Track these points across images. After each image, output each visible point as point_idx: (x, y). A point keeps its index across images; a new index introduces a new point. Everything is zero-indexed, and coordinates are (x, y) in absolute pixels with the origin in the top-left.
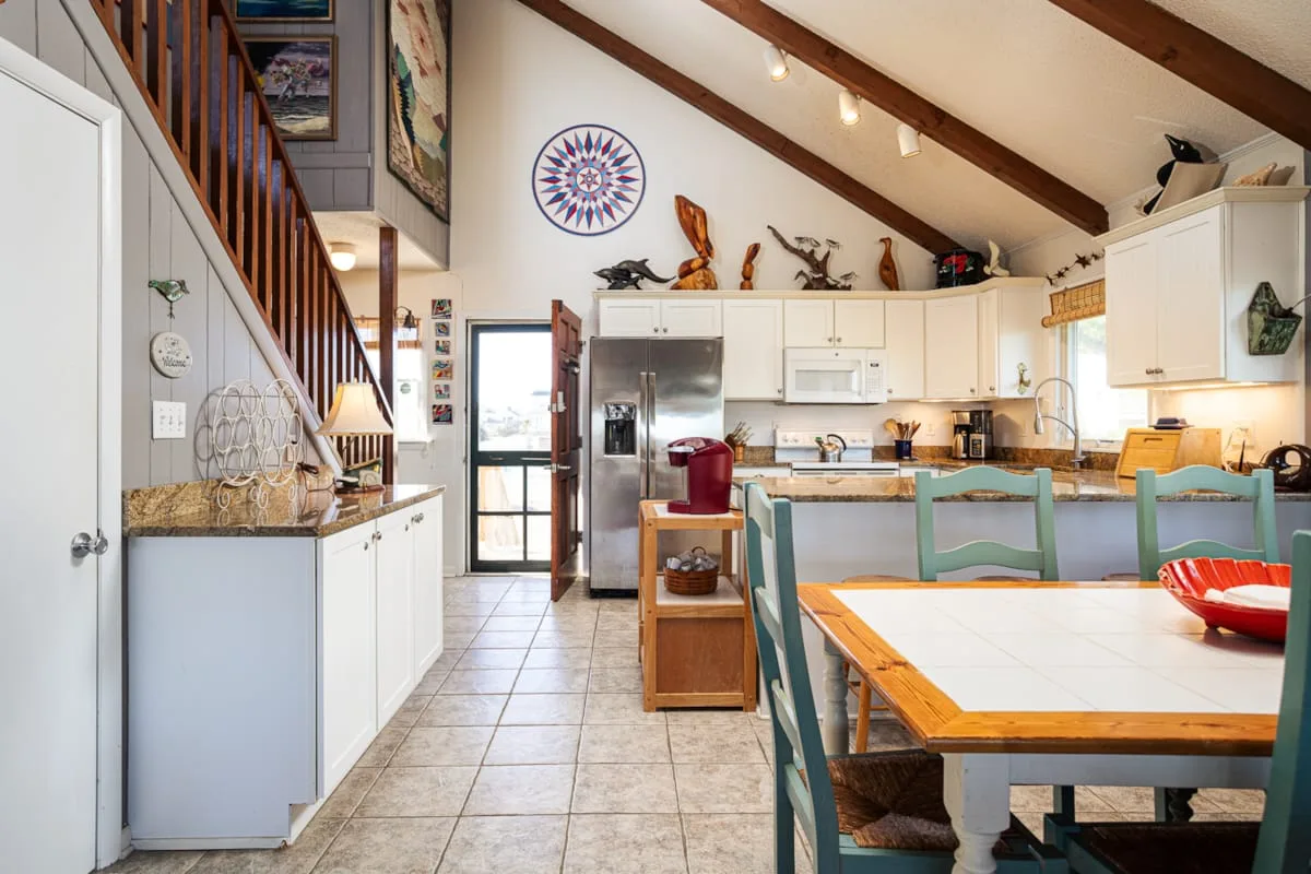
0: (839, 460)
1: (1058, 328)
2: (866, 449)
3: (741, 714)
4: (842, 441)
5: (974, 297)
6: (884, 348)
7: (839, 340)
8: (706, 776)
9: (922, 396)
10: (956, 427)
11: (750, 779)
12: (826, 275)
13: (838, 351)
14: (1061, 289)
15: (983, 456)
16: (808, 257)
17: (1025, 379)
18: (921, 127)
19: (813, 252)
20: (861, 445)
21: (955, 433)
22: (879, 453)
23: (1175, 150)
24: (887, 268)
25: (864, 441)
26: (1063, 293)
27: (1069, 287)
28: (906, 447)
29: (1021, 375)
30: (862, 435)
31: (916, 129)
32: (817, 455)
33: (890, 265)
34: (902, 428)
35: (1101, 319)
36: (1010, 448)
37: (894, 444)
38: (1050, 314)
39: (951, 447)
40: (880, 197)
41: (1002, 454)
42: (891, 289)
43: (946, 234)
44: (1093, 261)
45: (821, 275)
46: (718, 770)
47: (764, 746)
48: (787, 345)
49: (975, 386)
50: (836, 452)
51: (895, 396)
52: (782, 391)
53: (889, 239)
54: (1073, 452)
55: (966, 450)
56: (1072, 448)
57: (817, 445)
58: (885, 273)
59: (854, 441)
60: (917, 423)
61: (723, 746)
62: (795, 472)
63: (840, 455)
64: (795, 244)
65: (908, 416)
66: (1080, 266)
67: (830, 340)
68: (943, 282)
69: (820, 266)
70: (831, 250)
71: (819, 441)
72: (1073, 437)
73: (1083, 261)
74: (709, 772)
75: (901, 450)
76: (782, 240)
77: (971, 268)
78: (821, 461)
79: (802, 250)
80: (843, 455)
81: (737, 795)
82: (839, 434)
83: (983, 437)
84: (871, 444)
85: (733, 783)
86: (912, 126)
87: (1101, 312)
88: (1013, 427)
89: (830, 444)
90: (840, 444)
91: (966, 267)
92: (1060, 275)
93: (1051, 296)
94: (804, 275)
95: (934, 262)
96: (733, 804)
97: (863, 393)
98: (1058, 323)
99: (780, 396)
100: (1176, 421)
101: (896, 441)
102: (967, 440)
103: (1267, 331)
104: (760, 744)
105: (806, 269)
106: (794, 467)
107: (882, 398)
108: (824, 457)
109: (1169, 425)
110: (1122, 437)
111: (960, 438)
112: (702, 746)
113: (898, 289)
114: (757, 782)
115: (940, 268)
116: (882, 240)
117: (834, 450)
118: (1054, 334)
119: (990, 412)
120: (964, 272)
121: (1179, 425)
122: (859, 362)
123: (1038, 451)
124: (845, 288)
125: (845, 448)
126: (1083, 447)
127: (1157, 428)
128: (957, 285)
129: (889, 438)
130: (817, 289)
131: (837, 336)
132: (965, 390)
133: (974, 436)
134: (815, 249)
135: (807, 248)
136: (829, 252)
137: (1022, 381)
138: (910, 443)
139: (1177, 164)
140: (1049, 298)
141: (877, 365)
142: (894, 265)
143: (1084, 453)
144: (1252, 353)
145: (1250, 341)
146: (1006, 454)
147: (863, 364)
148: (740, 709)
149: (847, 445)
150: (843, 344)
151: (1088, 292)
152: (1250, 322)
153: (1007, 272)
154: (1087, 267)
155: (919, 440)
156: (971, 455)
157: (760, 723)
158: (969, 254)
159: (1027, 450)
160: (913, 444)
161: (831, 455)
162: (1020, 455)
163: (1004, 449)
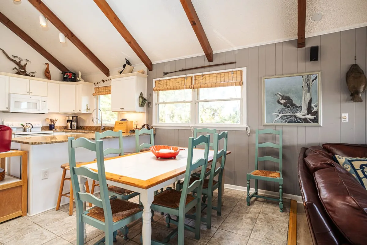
0: (31, 131)
1: (96, 96)
2: (40, 127)
3: (21, 218)
4: (32, 125)
5: (75, 85)
6: (47, 97)
7: (31, 93)
8: (22, 241)
9: (58, 112)
10: (67, 121)
11: (39, 234)
12: (25, 71)
13: (31, 96)
14: (98, 87)
15: (76, 128)
16: (18, 64)
17: (88, 108)
18: (67, 36)
19: (20, 62)
20: (38, 126)
21: (67, 122)
22: (43, 128)
23: (127, 61)
24: (48, 73)
25: (38, 125)
26: (98, 88)
27: (100, 86)
28: (53, 127)
29: (87, 107)
30: (38, 123)
31: (65, 35)
32: (22, 130)
33: (49, 72)
34: (52, 121)
35: (109, 95)
36: (83, 126)
37: (49, 126)
38: (94, 92)
39: (66, 126)
40: (45, 50)
41: (80, 128)
42: (48, 79)
43: (65, 66)
44: (105, 81)
45: (24, 70)
46: (25, 237)
47: (38, 224)
48: (10, 92)
49: (74, 110)
50: (30, 129)
51: (50, 111)
52: (9, 108)
53: (48, 64)
54: (101, 127)
55: (71, 127)
56: (101, 126)
57: (22, 126)
58: (47, 74)
59: (35, 125)
60: (56, 119)
61: (21, 230)
62: (16, 136)
63: (31, 130)
64: (12, 58)
65: (54, 117)
66: (102, 82)
67: (28, 92)
68: (65, 80)
69: (23, 67)
70: (27, 63)
71: (23, 126)
72: (101, 123)
73: (103, 81)
74: (22, 239)
75: (51, 127)
76: (7, 55)
77: (73, 77)
78: (24, 132)
79: (15, 60)
80: (32, 129)
81: (38, 240)
82: (30, 123)
83: (76, 123)
84: (41, 126)
85: (33, 238)
86: (64, 35)
87: (110, 94)
88: (83, 121)
89: (27, 126)
90: (31, 126)
91: (72, 77)
92: (97, 83)
93: (95, 88)
94: (17, 69)
95: (62, 73)
96: (38, 243)
97: (40, 110)
98: (97, 95)
99: (7, 110)
100: (125, 119)
101: (50, 125)
102: (71, 124)
103: (142, 102)
104: (35, 223)
105: (17, 67)
106: (15, 134)
107: (46, 112)
108: (25, 130)
109: (124, 120)
110: (114, 123)
111: (69, 124)
112: (12, 233)
113: (51, 79)
114: (42, 233)
115: (64, 75)
116: (46, 64)
117: (29, 128)
118: (95, 98)
119: (77, 116)
120: (71, 78)
121: (126, 120)
122: (39, 100)
123: (91, 127)
124: (32, 76)
125: (33, 127)
126: (103, 125)
127: (121, 121)
128: (69, 81)
129: (48, 124)
130: (22, 75)
131: (30, 92)
132: (71, 110)
133: (73, 123)
134: (21, 61)
135: (18, 60)
136: (26, 64)
137: (87, 109)
138: (54, 125)
139: (127, 65)
140: (94, 89)
141: (45, 102)
142: (50, 72)
143: (103, 127)
144: (140, 106)
145: (139, 104)
146: (81, 128)
147: (40, 101)
148: (20, 216)
149: (34, 126)
150: (33, 94)
151: (104, 89)
152: (139, 100)
153: (83, 80)
154: (104, 83)
155: (57, 124)
156: (72, 128)
157: (31, 218)
158: (73, 73)
159: (87, 126)
160: (55, 125)
161: (27, 129)
162: (85, 128)
163: (81, 126)
